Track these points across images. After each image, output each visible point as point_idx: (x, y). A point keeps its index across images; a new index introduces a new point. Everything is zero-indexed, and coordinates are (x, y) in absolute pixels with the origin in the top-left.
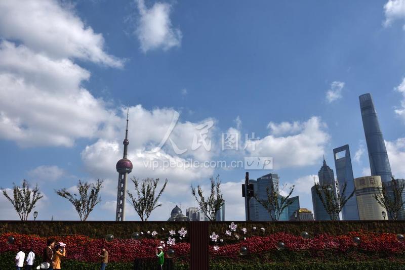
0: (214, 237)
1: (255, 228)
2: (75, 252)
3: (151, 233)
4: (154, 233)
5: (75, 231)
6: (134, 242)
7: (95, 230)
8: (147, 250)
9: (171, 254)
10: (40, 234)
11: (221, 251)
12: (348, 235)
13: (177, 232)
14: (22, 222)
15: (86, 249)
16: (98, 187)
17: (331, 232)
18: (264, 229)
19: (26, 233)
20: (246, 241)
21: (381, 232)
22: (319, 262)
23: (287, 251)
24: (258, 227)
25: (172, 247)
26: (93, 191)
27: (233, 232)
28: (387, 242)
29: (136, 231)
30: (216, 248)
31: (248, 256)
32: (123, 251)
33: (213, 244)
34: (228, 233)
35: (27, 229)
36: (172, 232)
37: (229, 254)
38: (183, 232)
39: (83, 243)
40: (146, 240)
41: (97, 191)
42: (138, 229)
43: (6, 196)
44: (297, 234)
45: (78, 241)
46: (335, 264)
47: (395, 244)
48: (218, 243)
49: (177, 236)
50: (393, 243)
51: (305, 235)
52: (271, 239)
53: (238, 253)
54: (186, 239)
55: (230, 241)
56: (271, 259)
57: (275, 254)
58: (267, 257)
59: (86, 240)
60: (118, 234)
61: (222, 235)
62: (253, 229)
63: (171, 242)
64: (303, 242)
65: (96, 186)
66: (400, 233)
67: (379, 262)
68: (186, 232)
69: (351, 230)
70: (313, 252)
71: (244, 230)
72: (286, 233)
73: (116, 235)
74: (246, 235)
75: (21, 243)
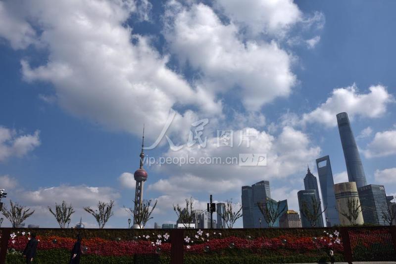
0: (187, 240)
1: (215, 233)
2: (96, 250)
3: (145, 236)
4: (148, 237)
5: (96, 235)
6: (135, 243)
7: (109, 234)
8: (143, 248)
9: (158, 250)
10: (73, 237)
11: (191, 248)
12: (278, 238)
13: (162, 236)
14: (61, 229)
15: (103, 247)
16: (111, 205)
17: (267, 236)
18: (221, 234)
19: (64, 237)
20: (209, 242)
21: (301, 236)
22: (258, 256)
23: (236, 248)
24: (217, 233)
25: (159, 246)
26: (108, 208)
27: (200, 236)
28: (305, 243)
29: (136, 235)
30: (188, 247)
31: (210, 252)
32: (127, 249)
33: (187, 244)
34: (196, 237)
35: (64, 234)
36: (159, 236)
37: (197, 251)
38: (167, 236)
39: (101, 243)
40: (142, 242)
41: (111, 208)
42: (137, 234)
43: (51, 212)
44: (243, 237)
45: (97, 242)
46: (269, 258)
47: (311, 244)
48: (190, 244)
49: (162, 239)
50: (309, 243)
51: (248, 238)
52: (225, 241)
53: (203, 250)
54: (169, 241)
55: (198, 242)
56: (225, 254)
57: (229, 251)
58: (223, 253)
59: (103, 241)
60: (124, 237)
61: (192, 238)
62: (213, 234)
63: (159, 243)
64: (247, 243)
65: (110, 205)
66: (314, 236)
67: (300, 256)
68: (168, 236)
69: (280, 235)
70: (254, 250)
71: (208, 234)
72: (235, 237)
73: (123, 238)
74: (209, 238)
75: (61, 243)
